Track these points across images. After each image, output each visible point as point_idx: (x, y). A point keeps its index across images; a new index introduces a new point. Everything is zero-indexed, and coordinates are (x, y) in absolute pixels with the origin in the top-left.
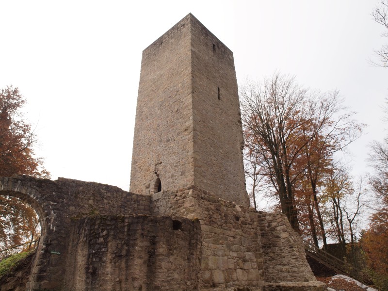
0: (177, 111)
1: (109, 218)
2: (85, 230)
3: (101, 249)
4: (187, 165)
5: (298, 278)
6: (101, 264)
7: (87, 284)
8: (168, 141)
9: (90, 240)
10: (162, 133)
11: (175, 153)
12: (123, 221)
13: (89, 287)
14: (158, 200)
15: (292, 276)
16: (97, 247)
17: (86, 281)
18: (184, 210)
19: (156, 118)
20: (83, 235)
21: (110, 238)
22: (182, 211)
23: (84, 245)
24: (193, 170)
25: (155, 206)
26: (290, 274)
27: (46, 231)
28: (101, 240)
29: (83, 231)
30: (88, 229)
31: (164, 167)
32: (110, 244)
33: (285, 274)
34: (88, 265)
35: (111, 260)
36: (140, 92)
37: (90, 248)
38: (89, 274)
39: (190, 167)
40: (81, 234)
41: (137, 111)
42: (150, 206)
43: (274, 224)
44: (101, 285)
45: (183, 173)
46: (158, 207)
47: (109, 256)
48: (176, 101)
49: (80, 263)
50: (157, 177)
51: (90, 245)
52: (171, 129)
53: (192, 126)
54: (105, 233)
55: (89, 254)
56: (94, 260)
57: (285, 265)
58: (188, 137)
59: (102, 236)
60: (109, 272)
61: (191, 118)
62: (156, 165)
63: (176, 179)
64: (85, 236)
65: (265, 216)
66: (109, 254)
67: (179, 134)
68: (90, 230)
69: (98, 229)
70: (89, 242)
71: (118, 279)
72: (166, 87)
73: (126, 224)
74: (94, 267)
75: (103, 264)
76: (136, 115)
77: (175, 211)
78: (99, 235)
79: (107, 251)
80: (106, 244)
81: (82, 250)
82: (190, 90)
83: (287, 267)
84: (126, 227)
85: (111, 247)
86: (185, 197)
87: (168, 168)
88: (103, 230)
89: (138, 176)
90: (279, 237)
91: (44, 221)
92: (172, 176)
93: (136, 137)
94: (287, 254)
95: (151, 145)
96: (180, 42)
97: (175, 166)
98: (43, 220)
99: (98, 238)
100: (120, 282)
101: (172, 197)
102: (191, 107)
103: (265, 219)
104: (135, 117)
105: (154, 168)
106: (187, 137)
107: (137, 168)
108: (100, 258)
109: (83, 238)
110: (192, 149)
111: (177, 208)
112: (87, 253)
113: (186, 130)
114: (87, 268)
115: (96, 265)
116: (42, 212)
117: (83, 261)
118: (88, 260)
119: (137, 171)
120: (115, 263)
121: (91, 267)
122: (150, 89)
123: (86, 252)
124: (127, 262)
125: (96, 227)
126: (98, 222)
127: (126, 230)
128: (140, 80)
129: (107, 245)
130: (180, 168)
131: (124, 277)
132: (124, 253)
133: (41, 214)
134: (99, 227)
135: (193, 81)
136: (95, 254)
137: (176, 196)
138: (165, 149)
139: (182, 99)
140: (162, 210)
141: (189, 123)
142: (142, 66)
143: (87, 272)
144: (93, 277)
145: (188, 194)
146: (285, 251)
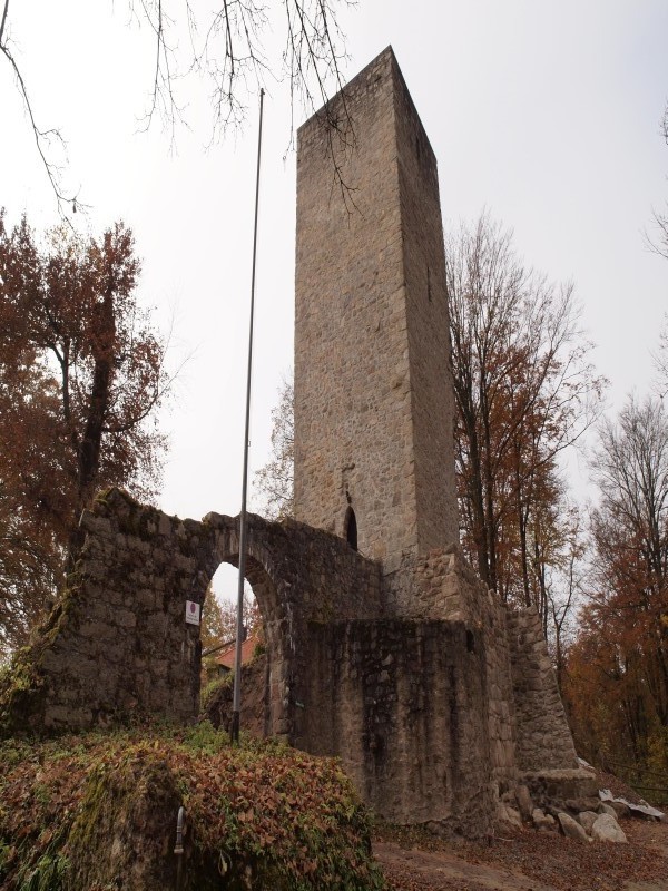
0: (378, 329)
1: (392, 626)
2: (351, 652)
3: (386, 696)
4: (403, 480)
5: (565, 762)
6: (390, 730)
7: (367, 772)
8: (365, 409)
9: (365, 677)
10: (351, 385)
11: (378, 444)
12: (414, 635)
13: (373, 779)
14: (394, 573)
15: (556, 757)
16: (379, 691)
17: (365, 767)
18: (442, 602)
19: (338, 340)
20: (347, 665)
21: (399, 671)
22: (439, 605)
23: (355, 687)
24: (413, 494)
25: (389, 590)
26: (554, 751)
27: (279, 651)
28: (384, 675)
29: (347, 655)
30: (358, 651)
31: (361, 479)
32: (399, 685)
33: (546, 752)
34: (367, 731)
35: (404, 719)
36: (299, 256)
37: (365, 694)
38: (370, 753)
39: (408, 486)
40: (342, 660)
41: (296, 311)
42: (379, 588)
43: (530, 636)
44: (392, 775)
45: (396, 502)
46: (394, 592)
47: (401, 712)
48: (374, 302)
49: (350, 728)
50: (347, 505)
51: (366, 687)
52: (369, 378)
53: (408, 377)
54: (389, 659)
55: (367, 708)
56: (377, 720)
57: (546, 732)
58: (401, 403)
59: (386, 668)
60: (404, 748)
61: (406, 355)
62: (343, 472)
63: (384, 514)
64: (352, 667)
65: (516, 617)
66: (400, 708)
67: (385, 393)
68: (362, 653)
69: (376, 651)
70: (364, 681)
71: (416, 762)
72: (353, 254)
73: (419, 639)
74: (377, 735)
75: (393, 730)
76: (296, 323)
77: (426, 604)
78: (380, 664)
79: (397, 700)
80: (392, 683)
81: (351, 699)
82: (399, 277)
83: (549, 736)
84: (419, 647)
85: (402, 690)
86: (442, 572)
87: (368, 483)
88: (385, 653)
89: (310, 498)
90: (536, 667)
91: (276, 628)
92: (377, 505)
93: (300, 385)
94: (549, 707)
95: (330, 414)
96: (374, 128)
97: (382, 480)
98: (272, 626)
99: (379, 671)
100: (419, 766)
101: (419, 569)
102: (404, 324)
103: (517, 624)
104: (293, 328)
105: (340, 479)
106: (400, 405)
107: (306, 473)
108: (388, 716)
109: (350, 670)
110: (410, 439)
111: (429, 596)
112: (361, 706)
113: (398, 386)
114: (366, 740)
115: (381, 732)
116: (273, 604)
117: (355, 723)
118: (366, 720)
119: (306, 483)
120: (411, 726)
121: (372, 735)
122: (320, 251)
123: (358, 703)
124: (426, 725)
125: (373, 645)
126: (374, 634)
127: (419, 654)
128: (299, 221)
129: (395, 687)
130: (390, 487)
131: (423, 757)
132: (421, 704)
133: (271, 609)
134: (378, 647)
135: (405, 253)
136: (376, 707)
137: (427, 566)
138: (360, 429)
139: (385, 298)
140: (403, 599)
141: (403, 367)
142: (300, 177)
143: (366, 748)
144: (376, 757)
145: (447, 563)
146: (546, 700)
